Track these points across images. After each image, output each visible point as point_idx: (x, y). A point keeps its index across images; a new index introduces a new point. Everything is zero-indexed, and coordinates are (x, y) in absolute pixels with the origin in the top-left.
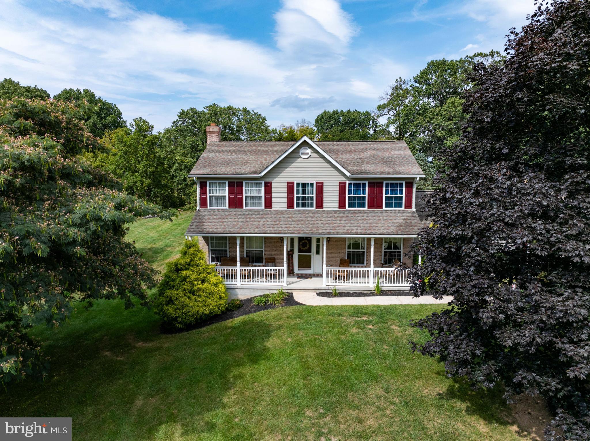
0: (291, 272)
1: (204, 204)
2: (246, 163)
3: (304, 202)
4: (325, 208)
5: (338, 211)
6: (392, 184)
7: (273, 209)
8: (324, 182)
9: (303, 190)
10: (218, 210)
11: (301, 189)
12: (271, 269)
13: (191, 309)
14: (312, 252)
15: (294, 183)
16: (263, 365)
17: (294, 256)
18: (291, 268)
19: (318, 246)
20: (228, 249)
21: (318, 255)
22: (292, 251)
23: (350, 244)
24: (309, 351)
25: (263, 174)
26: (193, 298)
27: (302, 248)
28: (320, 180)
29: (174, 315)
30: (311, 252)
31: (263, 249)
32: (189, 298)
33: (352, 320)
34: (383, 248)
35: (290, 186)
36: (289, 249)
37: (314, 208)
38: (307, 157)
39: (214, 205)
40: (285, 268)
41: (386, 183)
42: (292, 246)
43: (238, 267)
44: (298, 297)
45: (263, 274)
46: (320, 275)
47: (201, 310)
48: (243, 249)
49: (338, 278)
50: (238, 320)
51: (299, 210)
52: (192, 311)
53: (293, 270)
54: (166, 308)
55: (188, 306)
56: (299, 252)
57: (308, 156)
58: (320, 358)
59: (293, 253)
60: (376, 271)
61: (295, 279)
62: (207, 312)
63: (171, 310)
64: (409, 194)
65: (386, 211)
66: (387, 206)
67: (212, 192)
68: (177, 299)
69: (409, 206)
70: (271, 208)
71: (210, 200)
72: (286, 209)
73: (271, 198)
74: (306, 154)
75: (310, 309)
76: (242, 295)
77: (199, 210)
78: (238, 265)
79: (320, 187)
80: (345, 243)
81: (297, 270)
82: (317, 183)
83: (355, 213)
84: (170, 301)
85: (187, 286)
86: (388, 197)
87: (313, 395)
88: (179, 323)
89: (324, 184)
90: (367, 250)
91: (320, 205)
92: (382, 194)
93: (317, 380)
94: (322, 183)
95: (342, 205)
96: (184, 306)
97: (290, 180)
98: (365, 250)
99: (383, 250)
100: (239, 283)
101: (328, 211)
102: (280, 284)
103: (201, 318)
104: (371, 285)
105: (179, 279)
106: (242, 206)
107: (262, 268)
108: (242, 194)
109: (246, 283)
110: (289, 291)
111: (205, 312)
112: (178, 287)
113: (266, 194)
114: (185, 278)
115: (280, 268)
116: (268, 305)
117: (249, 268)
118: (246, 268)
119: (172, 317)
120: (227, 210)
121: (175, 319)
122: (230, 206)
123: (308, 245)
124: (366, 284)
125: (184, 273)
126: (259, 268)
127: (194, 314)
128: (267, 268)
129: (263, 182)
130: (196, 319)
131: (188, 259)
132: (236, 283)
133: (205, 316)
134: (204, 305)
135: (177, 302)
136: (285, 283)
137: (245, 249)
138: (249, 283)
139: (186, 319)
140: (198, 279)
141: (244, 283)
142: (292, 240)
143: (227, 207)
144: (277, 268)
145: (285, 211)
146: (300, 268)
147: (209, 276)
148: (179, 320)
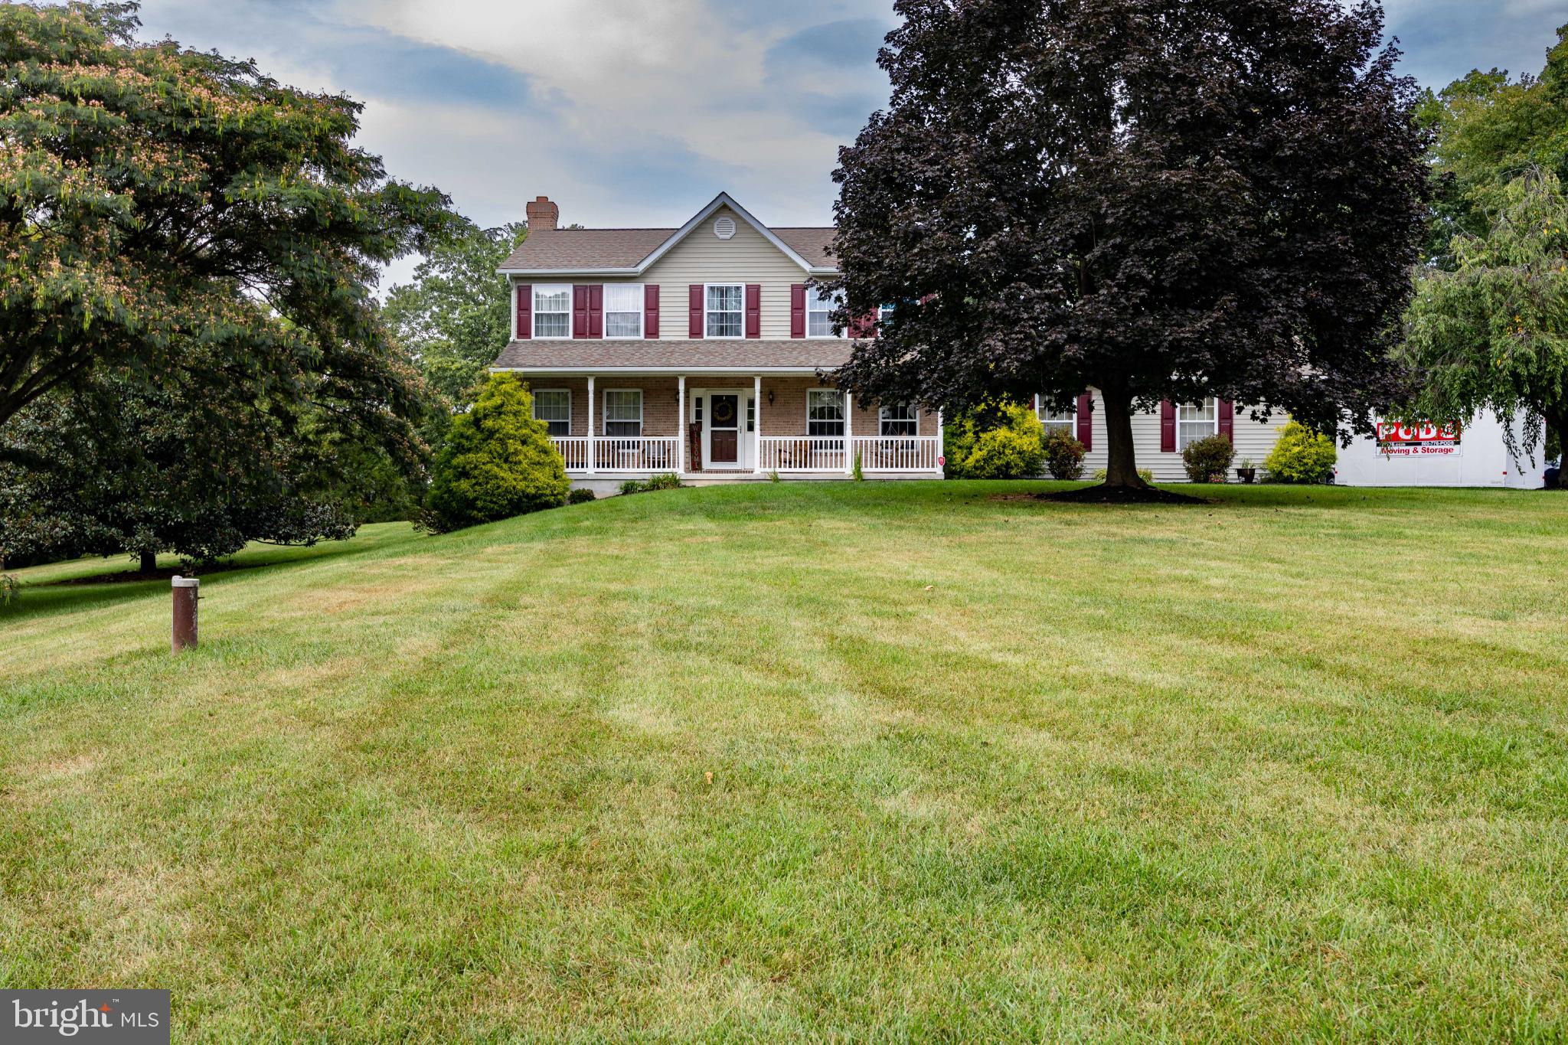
0: (695, 468)
1: (524, 331)
2: (609, 255)
3: (723, 325)
4: (765, 336)
7: (661, 338)
8: (762, 285)
10: (552, 342)
11: (717, 300)
12: (654, 440)
13: (503, 482)
17: (702, 435)
18: (696, 460)
19: (751, 414)
20: (570, 421)
21: (748, 434)
22: (699, 424)
23: (815, 409)
25: (641, 268)
26: (506, 466)
28: (753, 281)
29: (471, 495)
30: (735, 425)
31: (641, 420)
32: (498, 466)
34: (881, 415)
35: (696, 294)
36: (693, 420)
37: (743, 336)
38: (728, 236)
39: (545, 331)
40: (682, 445)
42: (699, 415)
43: (590, 435)
47: (521, 486)
51: (713, 341)
53: (700, 463)
54: (454, 484)
55: (496, 477)
56: (712, 426)
57: (731, 234)
59: (700, 429)
60: (857, 442)
62: (532, 491)
67: (540, 306)
68: (476, 467)
71: (537, 321)
72: (687, 339)
73: (657, 317)
74: (726, 230)
76: (597, 493)
77: (514, 342)
78: (591, 432)
79: (754, 295)
82: (747, 286)
85: (494, 445)
88: (480, 510)
91: (754, 331)
94: (758, 287)
95: (797, 329)
96: (489, 477)
97: (696, 282)
98: (846, 421)
99: (881, 420)
100: (591, 470)
101: (770, 343)
102: (671, 470)
103: (520, 499)
104: (848, 470)
105: (479, 436)
106: (599, 334)
107: (636, 439)
108: (600, 309)
109: (606, 470)
110: (689, 484)
111: (528, 490)
112: (477, 449)
113: (647, 308)
114: (491, 434)
115: (671, 439)
116: (645, 490)
117: (611, 439)
118: (606, 439)
119: (467, 499)
120: (569, 342)
121: (471, 504)
122: (576, 334)
123: (731, 412)
124: (839, 470)
125: (489, 423)
126: (631, 439)
127: (507, 491)
128: (647, 439)
129: (642, 286)
130: (510, 501)
131: (497, 400)
132: (584, 470)
133: (527, 496)
134: (525, 479)
135: (477, 472)
136: (680, 470)
137: (605, 420)
138: (611, 470)
139: (491, 502)
140: (514, 437)
141: (601, 469)
142: (699, 402)
143: (570, 337)
144: (666, 439)
145: (685, 342)
146: (714, 459)
147: (535, 436)
148: (479, 504)
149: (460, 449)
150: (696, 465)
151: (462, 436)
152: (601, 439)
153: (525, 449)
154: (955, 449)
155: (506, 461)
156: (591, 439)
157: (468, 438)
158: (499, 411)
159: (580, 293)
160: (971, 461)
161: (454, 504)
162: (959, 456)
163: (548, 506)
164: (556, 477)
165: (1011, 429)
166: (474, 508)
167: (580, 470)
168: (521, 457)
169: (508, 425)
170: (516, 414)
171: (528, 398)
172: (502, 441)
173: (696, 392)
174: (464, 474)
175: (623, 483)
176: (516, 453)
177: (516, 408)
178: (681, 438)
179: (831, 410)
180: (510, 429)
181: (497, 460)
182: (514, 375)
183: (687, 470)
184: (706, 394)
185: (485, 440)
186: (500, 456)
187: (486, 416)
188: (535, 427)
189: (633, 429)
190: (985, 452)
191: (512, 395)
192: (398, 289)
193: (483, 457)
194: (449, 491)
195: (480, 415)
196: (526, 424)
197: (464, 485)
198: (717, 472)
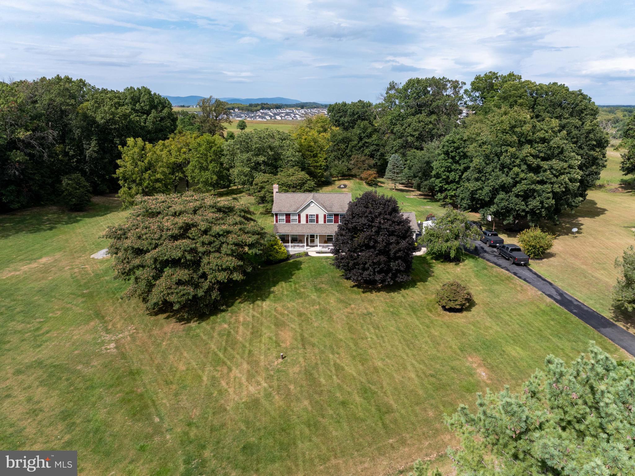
0: (307, 245)
1: (277, 221)
2: (291, 206)
3: (312, 221)
4: (319, 223)
5: (324, 224)
9: (312, 217)
10: (282, 224)
12: (301, 244)
14: (314, 239)
15: (308, 214)
16: (300, 271)
19: (317, 237)
20: (286, 238)
21: (316, 240)
24: (312, 268)
25: (297, 212)
26: (278, 254)
27: (311, 237)
28: (317, 214)
31: (298, 238)
32: (276, 254)
33: (324, 261)
35: (307, 216)
37: (315, 223)
39: (280, 222)
40: (305, 244)
41: (340, 215)
42: (308, 237)
43: (290, 244)
44: (310, 254)
45: (298, 246)
46: (317, 246)
48: (291, 238)
49: (323, 247)
50: (291, 261)
51: (310, 224)
52: (278, 258)
54: (269, 257)
55: (276, 256)
58: (315, 269)
59: (308, 239)
61: (309, 247)
62: (282, 258)
63: (271, 258)
67: (279, 217)
68: (273, 255)
70: (300, 223)
71: (279, 220)
72: (306, 223)
73: (300, 220)
74: (312, 205)
75: (313, 257)
76: (291, 253)
77: (275, 224)
79: (317, 216)
80: (325, 236)
81: (309, 244)
83: (329, 225)
84: (270, 255)
87: (312, 276)
89: (319, 215)
91: (317, 222)
92: (338, 218)
93: (313, 274)
95: (325, 222)
101: (320, 225)
106: (290, 222)
108: (290, 218)
113: (298, 218)
120: (285, 224)
152: (292, 244)
159: (286, 215)
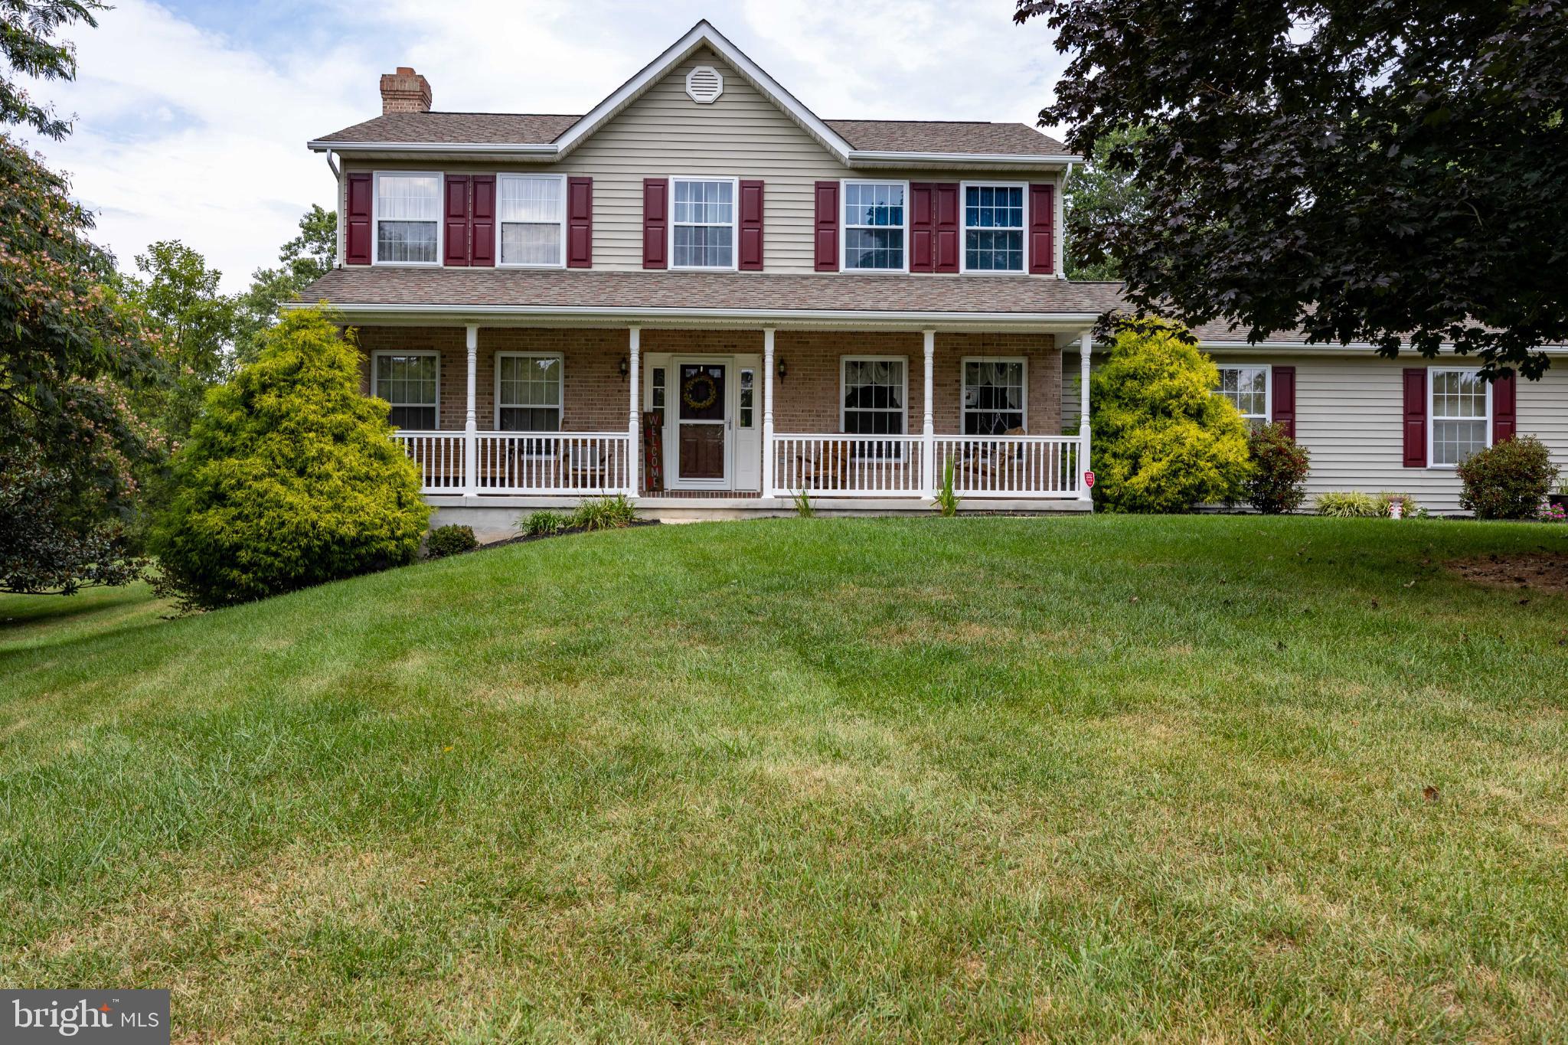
0: (653, 486)
1: (357, 251)
3: (701, 246)
4: (771, 268)
5: (813, 277)
6: (987, 190)
7: (595, 268)
8: (767, 180)
9: (698, 208)
10: (408, 270)
11: (690, 203)
12: (585, 438)
13: (291, 514)
14: (727, 415)
15: (666, 181)
17: (665, 432)
18: (655, 473)
19: (747, 398)
20: (437, 405)
21: (746, 430)
22: (658, 414)
23: (855, 390)
25: (563, 145)
26: (299, 482)
27: (694, 404)
28: (753, 175)
29: (227, 539)
30: (722, 417)
31: (560, 406)
32: (283, 482)
34: (964, 402)
35: (655, 193)
36: (649, 406)
38: (710, 99)
41: (969, 189)
42: (659, 398)
43: (470, 432)
46: (753, 495)
47: (327, 521)
48: (492, 403)
51: (684, 274)
52: (295, 521)
53: (660, 480)
54: (196, 516)
56: (682, 417)
57: (715, 95)
60: (940, 444)
62: (349, 531)
64: (1043, 224)
65: (970, 279)
66: (971, 264)
67: (389, 207)
68: (240, 485)
69: (1042, 263)
70: (590, 267)
72: (640, 269)
73: (589, 232)
74: (707, 88)
76: (482, 532)
77: (340, 269)
78: (471, 423)
79: (753, 195)
80: (838, 384)
81: (672, 477)
82: (742, 183)
83: (868, 280)
85: (276, 442)
86: (976, 232)
88: (245, 569)
89: (767, 189)
90: (911, 408)
91: (752, 257)
92: (955, 222)
94: (760, 186)
95: (825, 258)
96: (264, 503)
97: (655, 173)
98: (904, 410)
99: (964, 410)
100: (471, 491)
101: (780, 278)
102: (615, 491)
103: (326, 547)
104: (928, 494)
105: (252, 425)
106: (489, 259)
107: (552, 436)
108: (491, 216)
109: (498, 490)
110: (647, 516)
111: (343, 530)
112: (247, 450)
113: (572, 217)
114: (274, 420)
115: (616, 436)
116: (569, 529)
117: (507, 435)
118: (498, 435)
119: (218, 547)
120: (438, 271)
121: (229, 556)
122: (449, 258)
123: (713, 392)
124: (910, 492)
125: (269, 400)
126: (543, 435)
127: (298, 532)
128: (571, 436)
129: (564, 179)
130: (307, 551)
131: (290, 358)
132: (459, 490)
133: (341, 541)
134: (337, 508)
135: (240, 494)
136: (631, 492)
137: (498, 405)
138: (507, 490)
139: (267, 552)
140: (320, 429)
141: (489, 489)
142: (659, 376)
143: (440, 262)
144: (607, 436)
145: (638, 274)
146: (685, 471)
147: (362, 426)
148: (244, 556)
149: (212, 450)
150: (653, 484)
151: (218, 425)
152: (489, 435)
153: (338, 451)
154: (1108, 458)
155: (301, 473)
156: (471, 434)
157: (229, 429)
158: (291, 378)
159: (457, 189)
160: (1141, 480)
161: (195, 557)
162: (1119, 469)
163: (381, 562)
164: (401, 505)
165: (1203, 425)
166: (234, 564)
167: (451, 489)
168: (329, 467)
169: (305, 405)
170: (325, 385)
171: (350, 358)
172: (293, 435)
173: (657, 359)
174: (217, 497)
175: (528, 516)
176: (321, 457)
177: (327, 373)
178: (633, 435)
179: (881, 391)
180: (310, 411)
181: (282, 472)
182: (326, 315)
183: (642, 494)
184: (671, 364)
185: (261, 433)
186: (289, 463)
187: (264, 388)
188: (361, 410)
189: (547, 419)
190: (1163, 464)
191: (319, 351)
192: (264, 274)
193: (256, 464)
194: (186, 531)
195: (254, 386)
196: (345, 404)
197: (215, 518)
198: (690, 494)
